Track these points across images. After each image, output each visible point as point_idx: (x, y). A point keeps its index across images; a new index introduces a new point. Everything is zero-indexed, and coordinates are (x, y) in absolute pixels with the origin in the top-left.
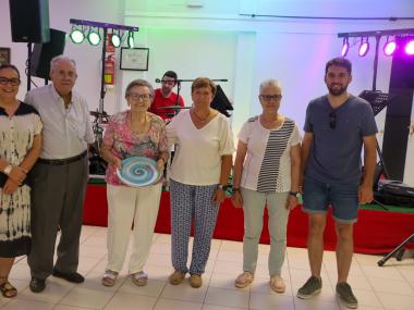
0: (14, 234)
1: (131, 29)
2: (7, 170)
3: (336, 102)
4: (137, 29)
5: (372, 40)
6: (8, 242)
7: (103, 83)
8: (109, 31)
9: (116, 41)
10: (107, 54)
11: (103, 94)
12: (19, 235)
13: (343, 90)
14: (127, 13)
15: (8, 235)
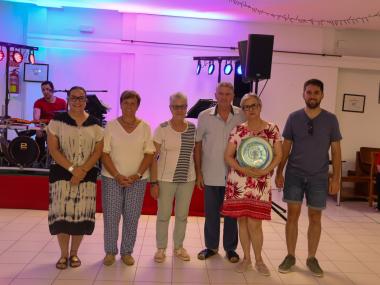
0: (79, 218)
1: (32, 48)
2: (71, 169)
3: (313, 114)
4: (37, 49)
5: (216, 63)
6: (73, 223)
7: (7, 92)
8: (12, 49)
9: (17, 57)
10: (11, 69)
11: (7, 101)
12: (82, 219)
13: (317, 105)
14: (29, 35)
15: (73, 218)
